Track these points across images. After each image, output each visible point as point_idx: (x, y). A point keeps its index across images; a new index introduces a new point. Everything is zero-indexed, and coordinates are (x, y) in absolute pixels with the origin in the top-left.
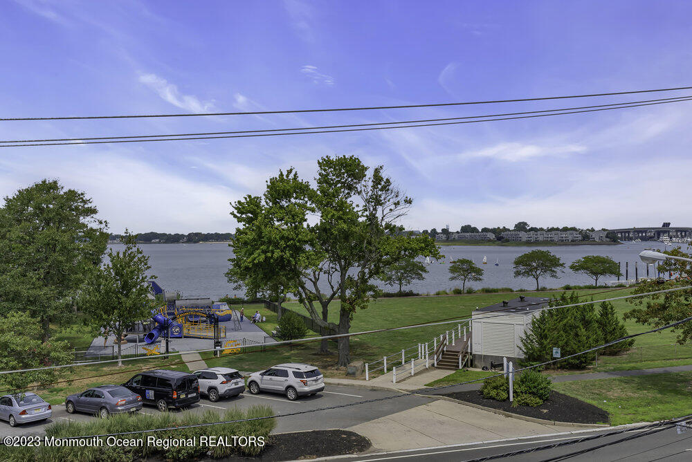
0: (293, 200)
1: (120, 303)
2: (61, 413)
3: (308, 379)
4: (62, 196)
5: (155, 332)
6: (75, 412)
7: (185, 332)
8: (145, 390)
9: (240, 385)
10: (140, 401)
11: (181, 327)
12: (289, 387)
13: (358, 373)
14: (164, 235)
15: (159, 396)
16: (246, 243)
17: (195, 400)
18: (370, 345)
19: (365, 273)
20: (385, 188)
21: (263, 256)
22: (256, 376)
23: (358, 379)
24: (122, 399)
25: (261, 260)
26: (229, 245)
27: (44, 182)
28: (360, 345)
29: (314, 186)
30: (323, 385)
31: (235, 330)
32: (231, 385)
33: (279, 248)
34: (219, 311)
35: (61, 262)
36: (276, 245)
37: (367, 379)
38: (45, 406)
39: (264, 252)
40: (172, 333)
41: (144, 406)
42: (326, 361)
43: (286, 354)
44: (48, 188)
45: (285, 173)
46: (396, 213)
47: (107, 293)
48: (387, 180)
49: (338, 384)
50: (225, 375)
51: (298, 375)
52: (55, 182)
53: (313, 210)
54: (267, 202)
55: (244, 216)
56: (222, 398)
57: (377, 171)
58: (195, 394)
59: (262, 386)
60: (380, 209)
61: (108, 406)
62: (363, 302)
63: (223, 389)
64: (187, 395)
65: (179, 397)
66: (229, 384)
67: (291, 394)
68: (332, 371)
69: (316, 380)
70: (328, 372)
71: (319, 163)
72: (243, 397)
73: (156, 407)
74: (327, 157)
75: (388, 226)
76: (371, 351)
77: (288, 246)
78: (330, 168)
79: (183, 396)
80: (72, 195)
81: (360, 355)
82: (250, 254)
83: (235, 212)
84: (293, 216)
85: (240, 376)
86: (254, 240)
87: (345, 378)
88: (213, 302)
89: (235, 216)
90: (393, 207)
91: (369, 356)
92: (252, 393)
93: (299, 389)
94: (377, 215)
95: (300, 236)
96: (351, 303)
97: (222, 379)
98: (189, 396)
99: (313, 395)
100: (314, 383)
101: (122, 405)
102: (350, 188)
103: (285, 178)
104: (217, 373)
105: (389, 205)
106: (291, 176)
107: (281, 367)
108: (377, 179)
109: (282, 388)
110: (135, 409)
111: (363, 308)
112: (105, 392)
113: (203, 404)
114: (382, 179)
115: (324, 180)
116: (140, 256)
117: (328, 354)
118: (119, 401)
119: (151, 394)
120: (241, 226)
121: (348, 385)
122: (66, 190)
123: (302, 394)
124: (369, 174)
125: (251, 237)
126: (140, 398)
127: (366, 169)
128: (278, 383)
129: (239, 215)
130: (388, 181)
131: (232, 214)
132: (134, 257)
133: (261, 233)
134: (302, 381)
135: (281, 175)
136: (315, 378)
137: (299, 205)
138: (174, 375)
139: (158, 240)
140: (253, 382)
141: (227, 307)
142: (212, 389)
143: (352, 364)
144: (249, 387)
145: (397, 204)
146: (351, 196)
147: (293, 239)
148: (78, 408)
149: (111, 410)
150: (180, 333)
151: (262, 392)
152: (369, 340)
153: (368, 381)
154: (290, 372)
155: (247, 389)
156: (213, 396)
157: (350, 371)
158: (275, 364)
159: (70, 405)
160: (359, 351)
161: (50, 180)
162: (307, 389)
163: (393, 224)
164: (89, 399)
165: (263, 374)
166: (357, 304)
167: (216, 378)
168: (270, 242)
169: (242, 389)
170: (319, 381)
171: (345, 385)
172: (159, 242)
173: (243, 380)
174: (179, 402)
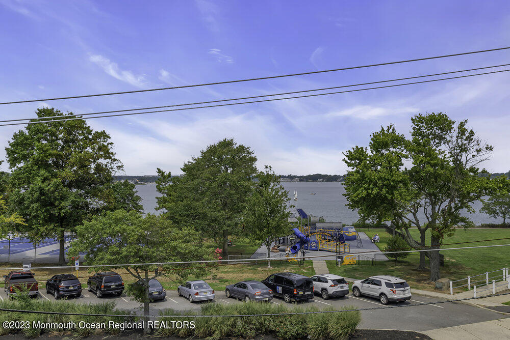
0: (392, 149)
1: (268, 224)
2: (222, 297)
3: (397, 289)
4: (234, 150)
5: (297, 246)
6: (231, 297)
7: (320, 246)
8: (276, 286)
9: (345, 289)
10: (272, 294)
11: (317, 243)
12: (382, 294)
13: (444, 288)
14: (327, 175)
15: (285, 291)
16: (353, 182)
17: (311, 296)
18: (464, 266)
19: (451, 207)
20: (469, 139)
21: (365, 192)
22: (358, 283)
23: (444, 293)
24: (259, 291)
25: (364, 195)
26: (342, 184)
27: (225, 140)
28: (455, 265)
29: (409, 138)
30: (410, 295)
31: (357, 247)
32: (338, 288)
33: (377, 187)
34: (348, 233)
35: (232, 194)
36: (375, 184)
37: (452, 293)
38: (210, 291)
39: (366, 189)
40: (311, 247)
41: (274, 297)
42: (422, 276)
43: (392, 268)
44: (226, 144)
45: (386, 129)
46: (478, 158)
47: (259, 216)
48: (471, 131)
49: (426, 295)
50: (333, 281)
51: (389, 285)
52: (232, 140)
53: (407, 157)
54: (372, 151)
55: (353, 162)
56: (331, 297)
57: (462, 124)
58: (310, 293)
59: (362, 291)
60: (464, 154)
61: (250, 295)
62: (450, 230)
63: (331, 291)
64: (304, 293)
65: (298, 293)
66: (336, 288)
67: (383, 300)
68: (423, 285)
69: (403, 291)
70: (420, 285)
71: (412, 119)
72: (348, 298)
73: (283, 299)
74: (419, 114)
75: (472, 169)
76: (463, 271)
77: (383, 185)
78: (422, 123)
79: (301, 293)
80: (241, 148)
81: (452, 273)
82: (356, 191)
83: (346, 159)
84: (389, 162)
85: (345, 282)
86: (358, 180)
87: (433, 291)
88: (344, 226)
89: (346, 162)
90: (475, 153)
91: (460, 275)
92: (355, 296)
93: (389, 296)
94: (462, 161)
95: (393, 178)
96: (439, 231)
97: (331, 283)
98: (306, 293)
99: (402, 302)
100: (402, 292)
101: (259, 295)
102: (441, 138)
103: (386, 132)
104: (327, 278)
105: (472, 152)
106: (391, 131)
107: (376, 278)
108: (462, 130)
109: (377, 294)
110: (267, 299)
111: (450, 235)
112: (248, 284)
113: (317, 300)
114: (467, 130)
115: (417, 133)
116: (283, 191)
117: (425, 271)
118: (257, 292)
119: (280, 289)
120: (350, 169)
121: (434, 297)
122: (237, 145)
123: (392, 301)
124: (455, 126)
125: (356, 178)
126: (271, 292)
127: (453, 123)
128: (374, 290)
129: (349, 161)
130: (472, 133)
131: (344, 160)
132: (278, 192)
133: (364, 175)
134: (392, 290)
135: (383, 129)
136: (403, 289)
137: (396, 153)
138: (297, 277)
139: (322, 180)
140: (356, 287)
141: (354, 230)
142: (324, 289)
143: (440, 280)
144: (353, 291)
145: (479, 151)
146: (440, 145)
147: (388, 180)
148: (232, 295)
149: (252, 297)
150: (316, 247)
151: (362, 296)
152: (464, 262)
153: (451, 295)
154: (383, 282)
155: (351, 292)
156: (324, 295)
157: (438, 286)
158: (372, 275)
159: (228, 292)
160: (453, 270)
161: (228, 138)
162: (396, 297)
163: (476, 167)
164: (239, 289)
165: (363, 282)
166: (444, 232)
167: (327, 282)
168: (371, 181)
169: (347, 292)
170: (407, 292)
171: (431, 297)
172: (323, 181)
173: (347, 286)
174: (298, 297)
